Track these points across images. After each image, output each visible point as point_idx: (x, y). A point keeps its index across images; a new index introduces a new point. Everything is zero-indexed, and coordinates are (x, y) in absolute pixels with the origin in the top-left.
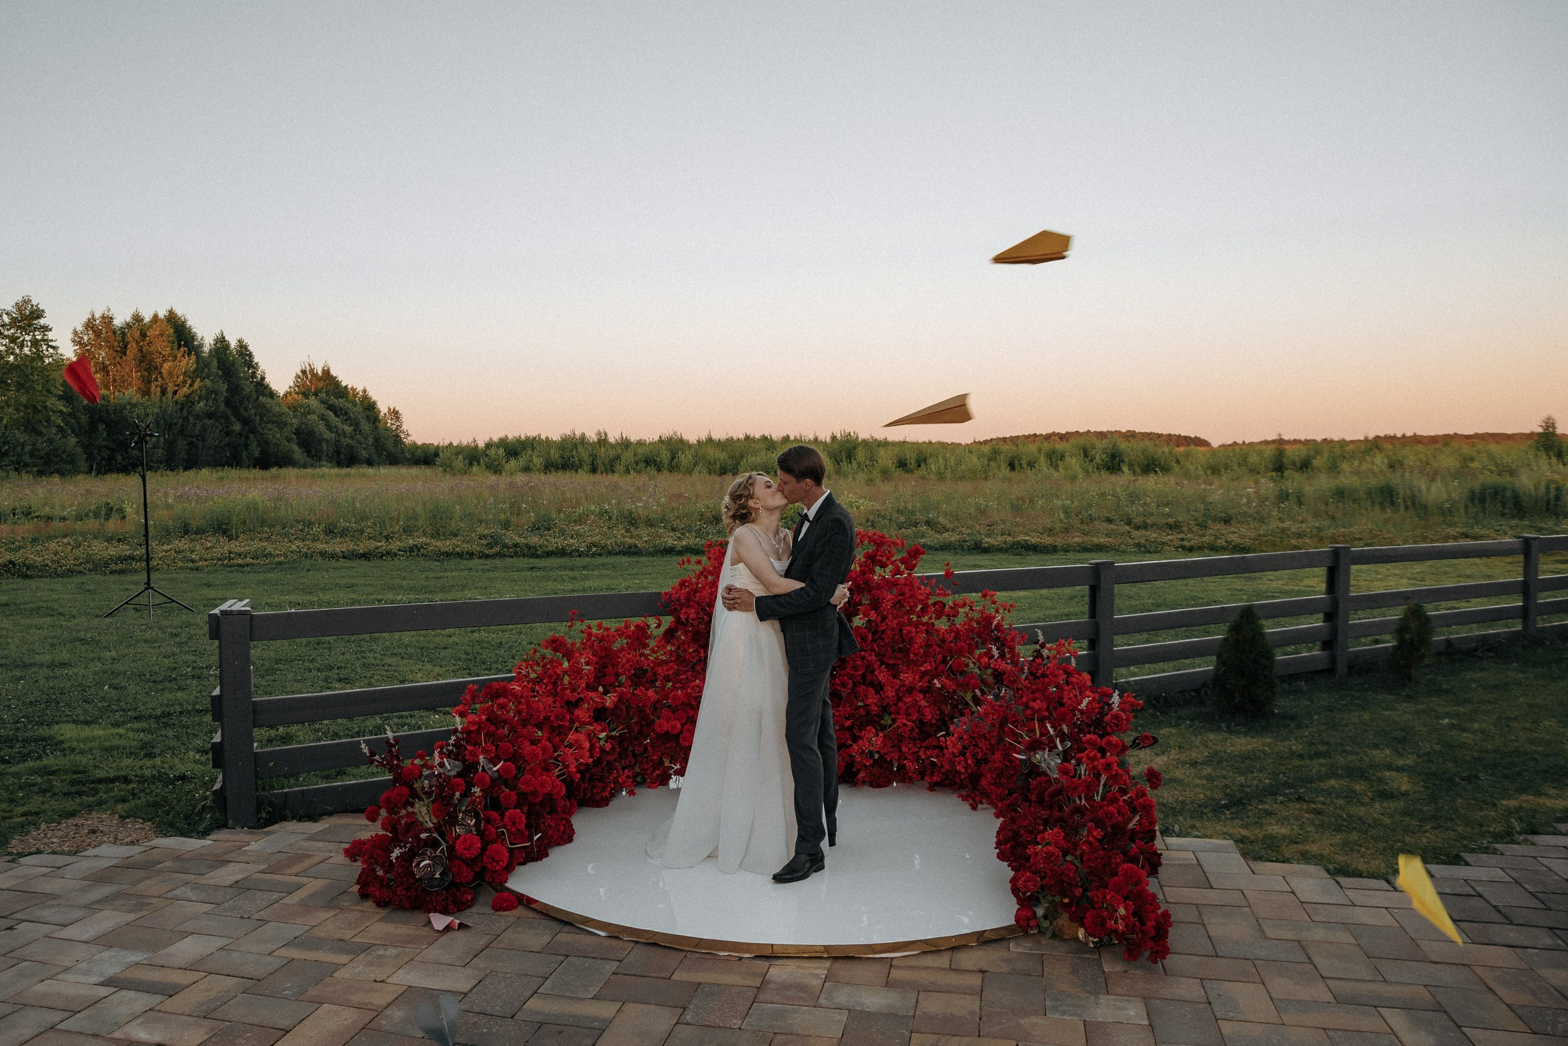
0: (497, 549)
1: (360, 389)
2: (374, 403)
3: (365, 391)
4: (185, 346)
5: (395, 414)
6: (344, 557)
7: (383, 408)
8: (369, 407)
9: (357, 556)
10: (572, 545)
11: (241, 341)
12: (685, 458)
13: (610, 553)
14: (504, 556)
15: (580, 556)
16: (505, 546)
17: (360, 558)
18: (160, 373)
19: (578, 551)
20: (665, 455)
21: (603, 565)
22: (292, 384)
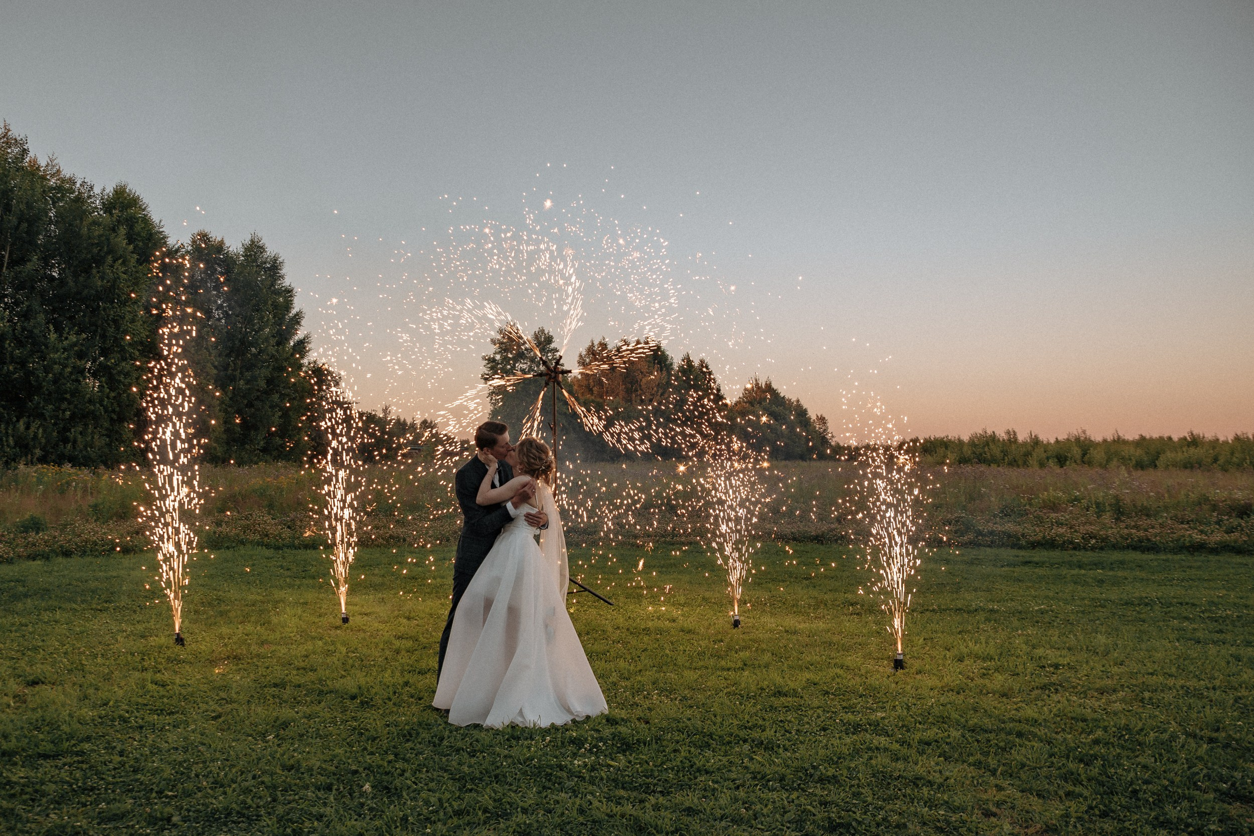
0: (971, 536)
1: (794, 399)
2: (806, 410)
3: (798, 401)
4: (658, 363)
5: (822, 420)
6: (794, 539)
7: (812, 415)
8: (802, 413)
9: (809, 538)
10: (1061, 536)
11: (702, 361)
12: (1098, 455)
13: (1115, 547)
14: (980, 545)
15: (1075, 549)
16: (979, 533)
17: (812, 541)
18: (640, 386)
19: (1071, 543)
20: (1076, 452)
21: (1122, 562)
22: (741, 395)
